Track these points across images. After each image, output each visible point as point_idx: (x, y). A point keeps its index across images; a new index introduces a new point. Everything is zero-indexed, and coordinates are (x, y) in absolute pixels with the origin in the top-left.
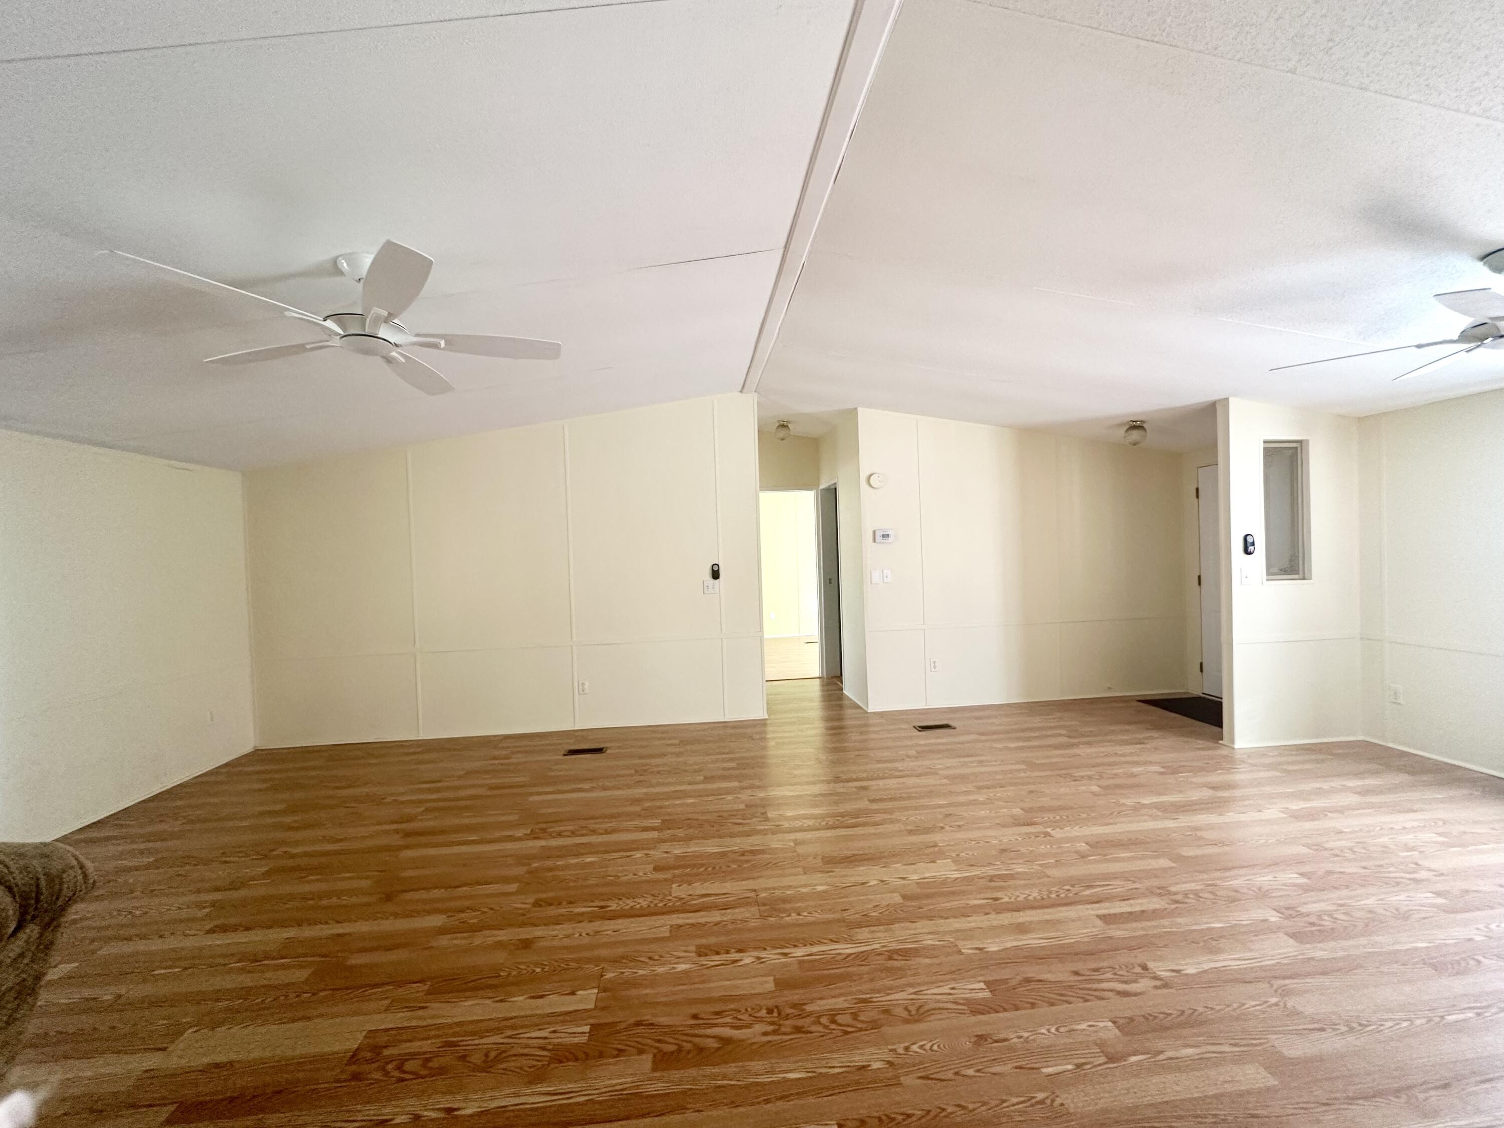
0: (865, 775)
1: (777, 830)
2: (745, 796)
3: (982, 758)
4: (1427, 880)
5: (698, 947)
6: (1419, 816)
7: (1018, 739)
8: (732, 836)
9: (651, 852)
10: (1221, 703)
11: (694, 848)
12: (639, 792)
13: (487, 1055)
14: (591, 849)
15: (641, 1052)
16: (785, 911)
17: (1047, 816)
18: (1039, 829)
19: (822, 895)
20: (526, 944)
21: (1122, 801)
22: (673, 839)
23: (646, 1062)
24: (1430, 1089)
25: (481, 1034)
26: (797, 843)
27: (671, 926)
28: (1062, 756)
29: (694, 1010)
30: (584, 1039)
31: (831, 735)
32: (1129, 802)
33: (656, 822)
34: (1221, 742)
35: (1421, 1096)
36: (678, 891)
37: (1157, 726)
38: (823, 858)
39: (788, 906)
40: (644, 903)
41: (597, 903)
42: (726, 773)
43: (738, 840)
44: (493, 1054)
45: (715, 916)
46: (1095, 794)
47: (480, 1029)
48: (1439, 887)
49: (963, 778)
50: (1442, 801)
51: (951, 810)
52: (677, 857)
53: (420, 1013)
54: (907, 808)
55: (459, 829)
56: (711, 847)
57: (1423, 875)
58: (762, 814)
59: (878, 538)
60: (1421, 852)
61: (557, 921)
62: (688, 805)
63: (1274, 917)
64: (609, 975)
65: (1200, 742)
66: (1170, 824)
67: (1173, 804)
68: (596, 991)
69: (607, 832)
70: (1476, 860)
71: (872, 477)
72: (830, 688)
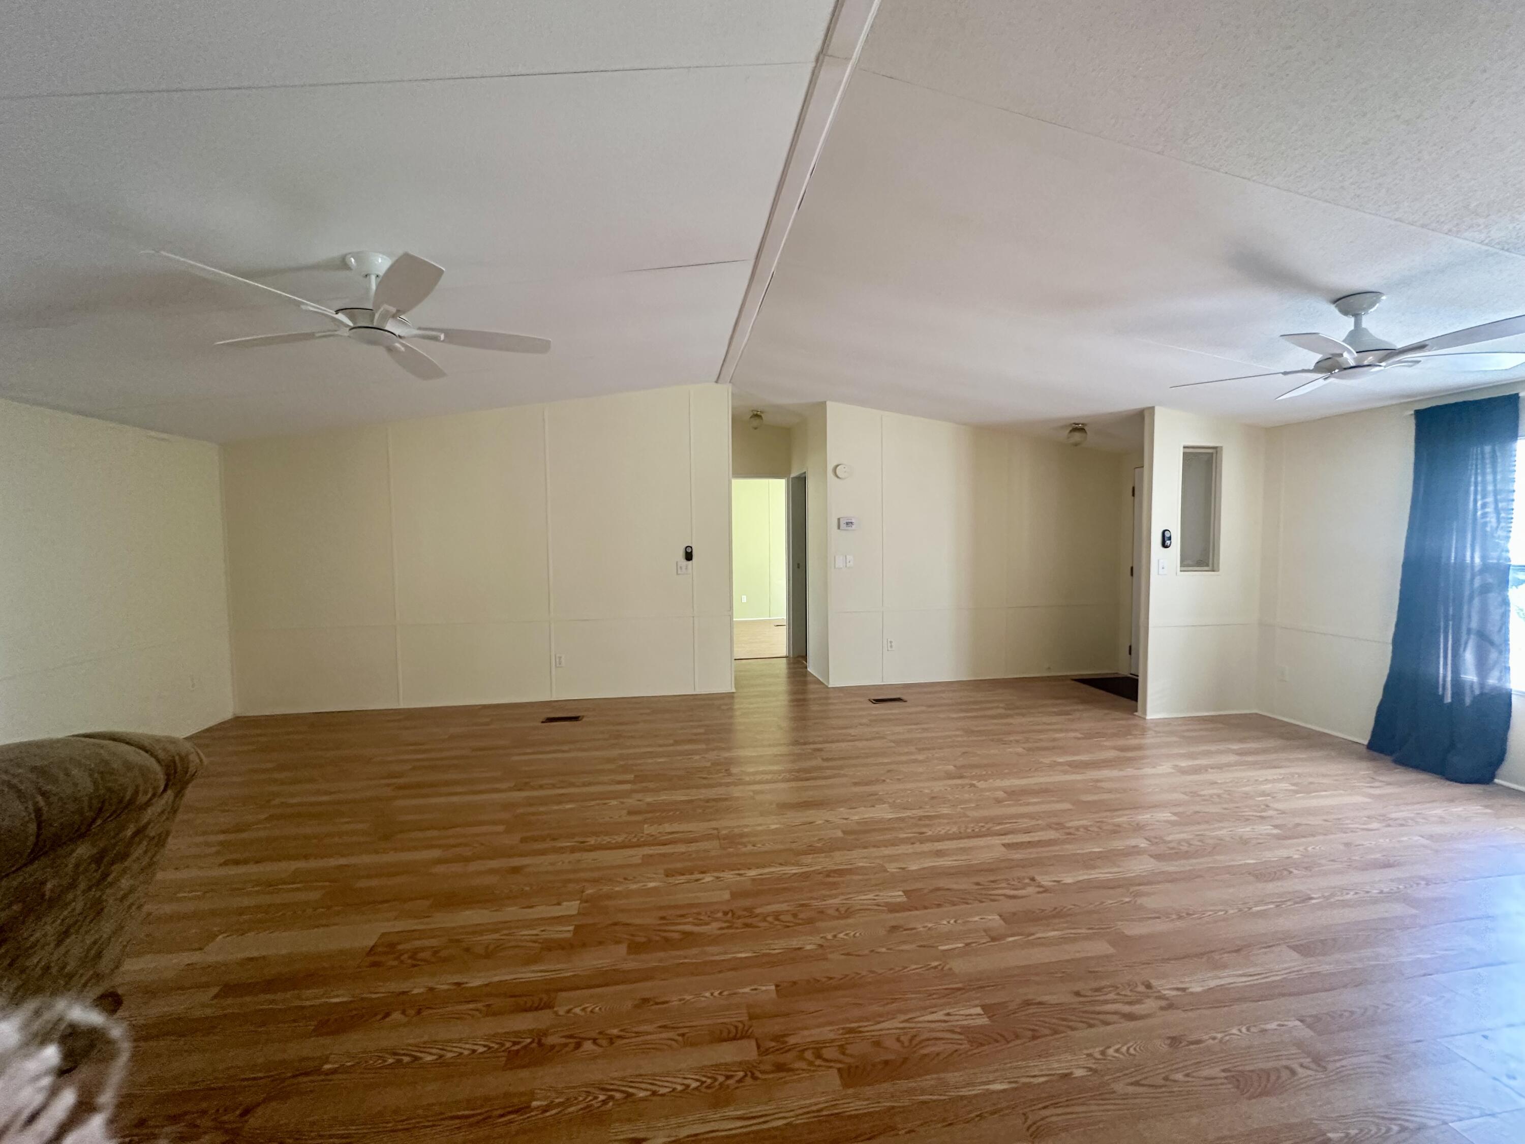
0: (820, 739)
1: (739, 782)
2: (712, 755)
3: (925, 726)
4: (1271, 817)
5: (666, 870)
6: (1282, 771)
7: (962, 711)
8: (698, 787)
9: (625, 800)
10: (1137, 681)
11: (664, 797)
12: (615, 752)
13: (487, 947)
14: (571, 799)
15: (618, 942)
16: (742, 844)
17: (974, 772)
18: (967, 781)
19: (775, 832)
20: (515, 870)
21: (1041, 760)
22: (646, 790)
23: (622, 949)
24: (1224, 953)
25: (481, 933)
26: (756, 792)
27: (643, 856)
28: (996, 724)
29: (662, 913)
30: (569, 935)
31: (794, 706)
32: (1047, 761)
33: (630, 777)
34: (1136, 713)
35: (1217, 957)
36: (648, 829)
37: (1084, 701)
38: (778, 805)
39: (745, 840)
40: (619, 839)
41: (577, 839)
42: (694, 737)
43: (703, 791)
44: (492, 947)
45: (682, 848)
46: (1019, 754)
47: (479, 930)
48: (1278, 822)
49: (908, 742)
50: (1302, 760)
51: (893, 767)
52: (648, 804)
53: (427, 920)
54: (855, 766)
55: (447, 783)
56: (679, 796)
57: (1270, 813)
58: (726, 770)
59: (843, 526)
60: (1273, 797)
61: (543, 852)
62: (659, 763)
63: (1143, 844)
64: (589, 891)
65: (1117, 713)
66: (1079, 777)
67: (1082, 762)
68: (579, 902)
69: (584, 785)
70: (1314, 803)
71: (838, 468)
72: (796, 666)
